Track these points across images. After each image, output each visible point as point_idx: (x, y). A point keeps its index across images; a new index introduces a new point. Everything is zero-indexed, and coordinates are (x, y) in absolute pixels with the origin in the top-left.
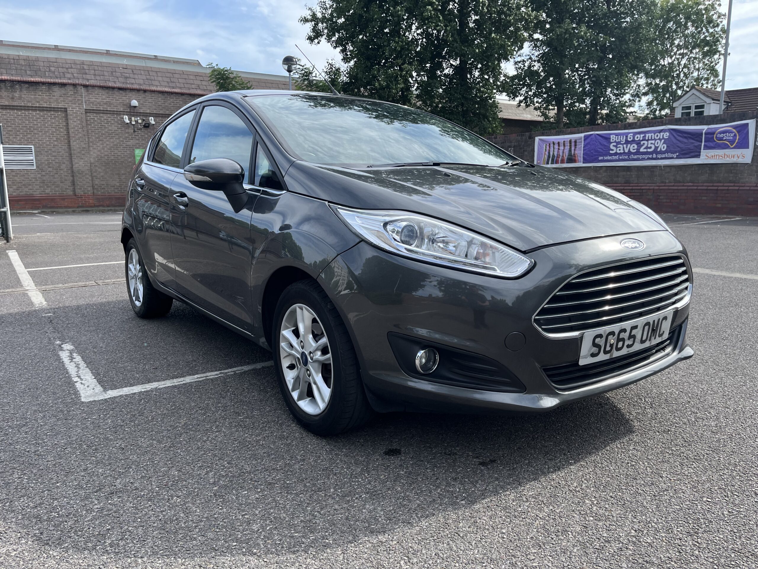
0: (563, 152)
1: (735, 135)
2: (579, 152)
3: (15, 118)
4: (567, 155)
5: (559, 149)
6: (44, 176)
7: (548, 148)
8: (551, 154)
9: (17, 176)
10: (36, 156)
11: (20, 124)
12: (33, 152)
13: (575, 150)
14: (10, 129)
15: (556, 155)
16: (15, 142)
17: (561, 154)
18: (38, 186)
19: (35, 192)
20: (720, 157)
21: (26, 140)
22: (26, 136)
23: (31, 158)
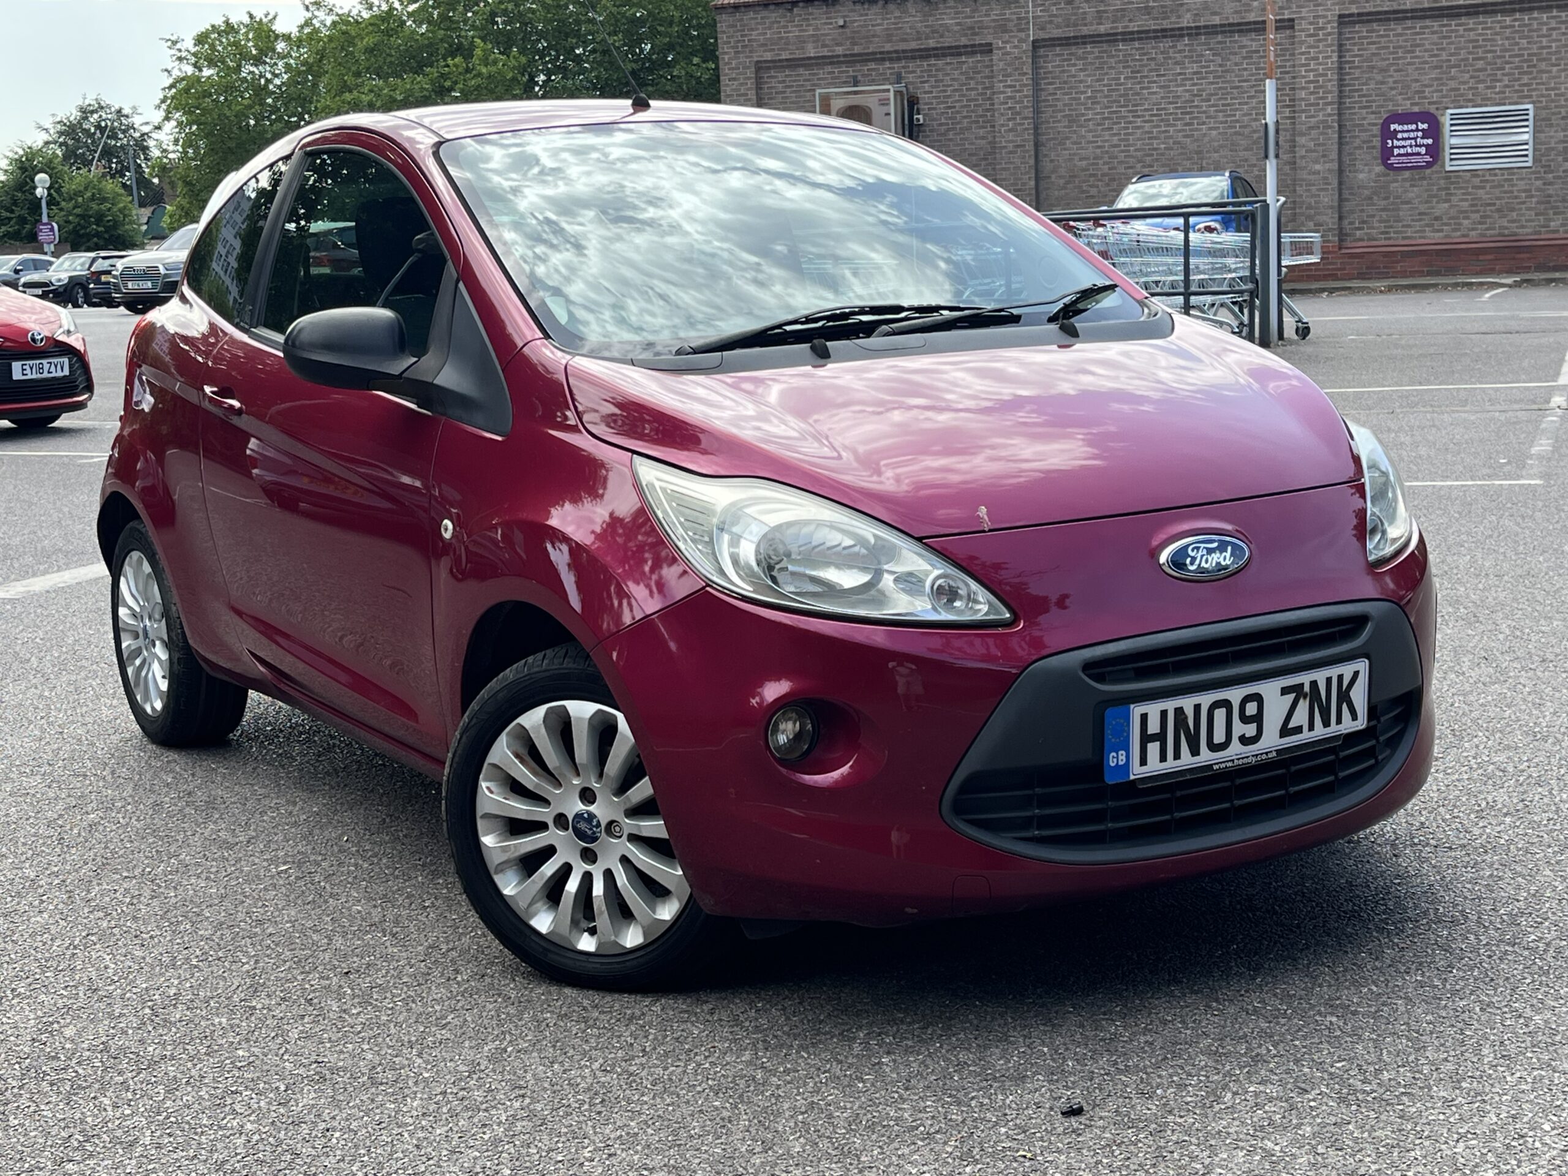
3: (1496, 34)
6: (1550, 184)
9: (1483, 188)
10: (1537, 131)
11: (1507, 50)
12: (1531, 123)
14: (1480, 64)
16: (1488, 99)
18: (1533, 213)
19: (1523, 227)
21: (1516, 91)
22: (1519, 79)
23: (1525, 137)
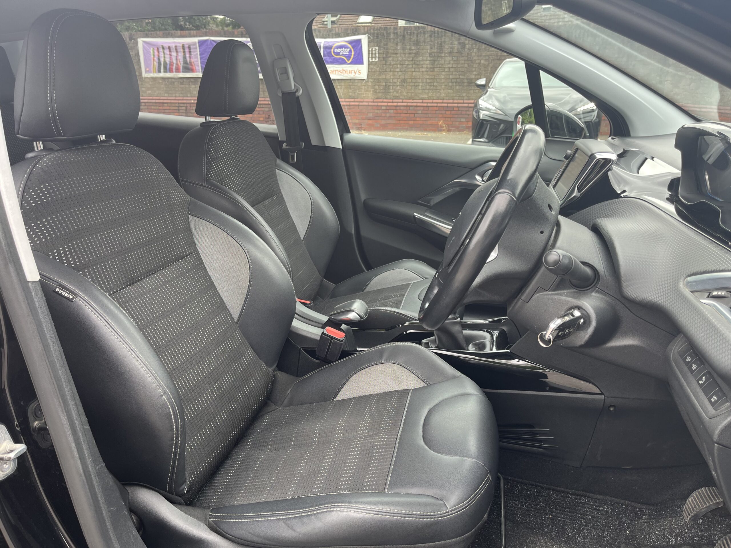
0: (177, 59)
1: (350, 51)
2: (196, 60)
4: (182, 63)
5: (170, 55)
7: (156, 53)
8: (162, 60)
13: (190, 57)
15: (168, 63)
17: (174, 61)
20: (339, 73)
